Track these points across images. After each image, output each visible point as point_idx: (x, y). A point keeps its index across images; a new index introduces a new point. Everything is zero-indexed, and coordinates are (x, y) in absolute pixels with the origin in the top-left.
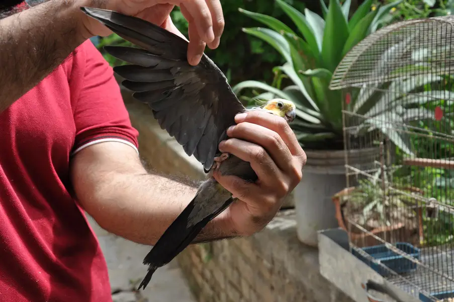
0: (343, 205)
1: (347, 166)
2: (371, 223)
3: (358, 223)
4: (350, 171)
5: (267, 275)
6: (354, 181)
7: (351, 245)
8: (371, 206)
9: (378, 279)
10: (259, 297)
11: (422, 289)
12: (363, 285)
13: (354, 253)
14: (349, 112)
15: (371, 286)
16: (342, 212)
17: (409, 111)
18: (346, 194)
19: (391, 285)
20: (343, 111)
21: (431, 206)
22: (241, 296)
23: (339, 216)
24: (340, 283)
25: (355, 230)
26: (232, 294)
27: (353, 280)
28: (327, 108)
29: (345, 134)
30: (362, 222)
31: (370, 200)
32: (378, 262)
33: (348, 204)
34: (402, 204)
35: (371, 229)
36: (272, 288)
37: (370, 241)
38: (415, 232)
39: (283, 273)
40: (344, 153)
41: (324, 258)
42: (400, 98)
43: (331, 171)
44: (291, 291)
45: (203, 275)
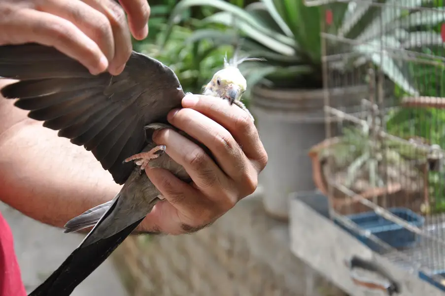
0: (323, 162)
1: (328, 109)
2: (360, 185)
3: (342, 184)
4: (332, 115)
5: (224, 257)
6: (337, 129)
7: (333, 213)
8: (359, 162)
9: (366, 254)
10: (214, 288)
11: (422, 266)
12: (346, 263)
13: (337, 222)
14: (332, 37)
15: (357, 263)
16: (322, 171)
17: (413, 36)
18: (326, 148)
19: (383, 261)
20: (324, 35)
21: (434, 156)
22: (191, 288)
23: (317, 177)
24: (317, 262)
25: (338, 194)
26: (179, 287)
27: (333, 256)
28: (302, 31)
29: (324, 67)
30: (348, 182)
31: (358, 154)
32: (367, 233)
33: (330, 161)
34: (403, 161)
35: (359, 192)
36: (231, 276)
37: (358, 207)
38: (418, 196)
39: (245, 255)
40: (325, 93)
41: (297, 230)
42: (401, 18)
43: (307, 118)
44: (256, 279)
45: (140, 264)
